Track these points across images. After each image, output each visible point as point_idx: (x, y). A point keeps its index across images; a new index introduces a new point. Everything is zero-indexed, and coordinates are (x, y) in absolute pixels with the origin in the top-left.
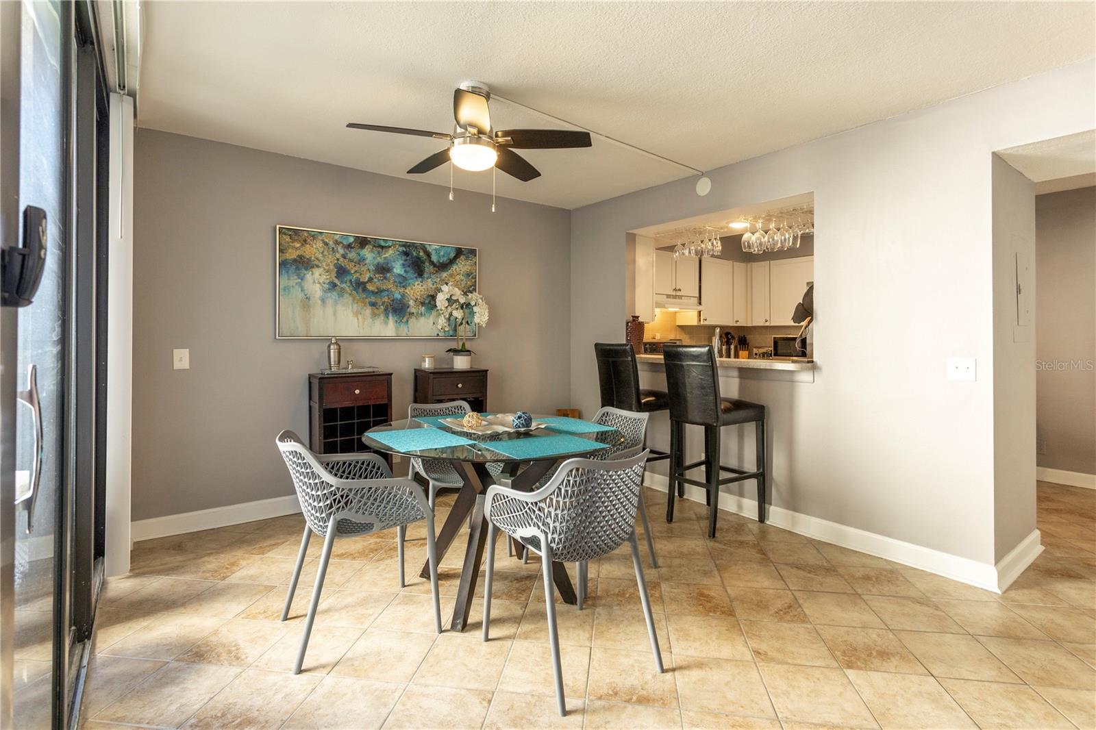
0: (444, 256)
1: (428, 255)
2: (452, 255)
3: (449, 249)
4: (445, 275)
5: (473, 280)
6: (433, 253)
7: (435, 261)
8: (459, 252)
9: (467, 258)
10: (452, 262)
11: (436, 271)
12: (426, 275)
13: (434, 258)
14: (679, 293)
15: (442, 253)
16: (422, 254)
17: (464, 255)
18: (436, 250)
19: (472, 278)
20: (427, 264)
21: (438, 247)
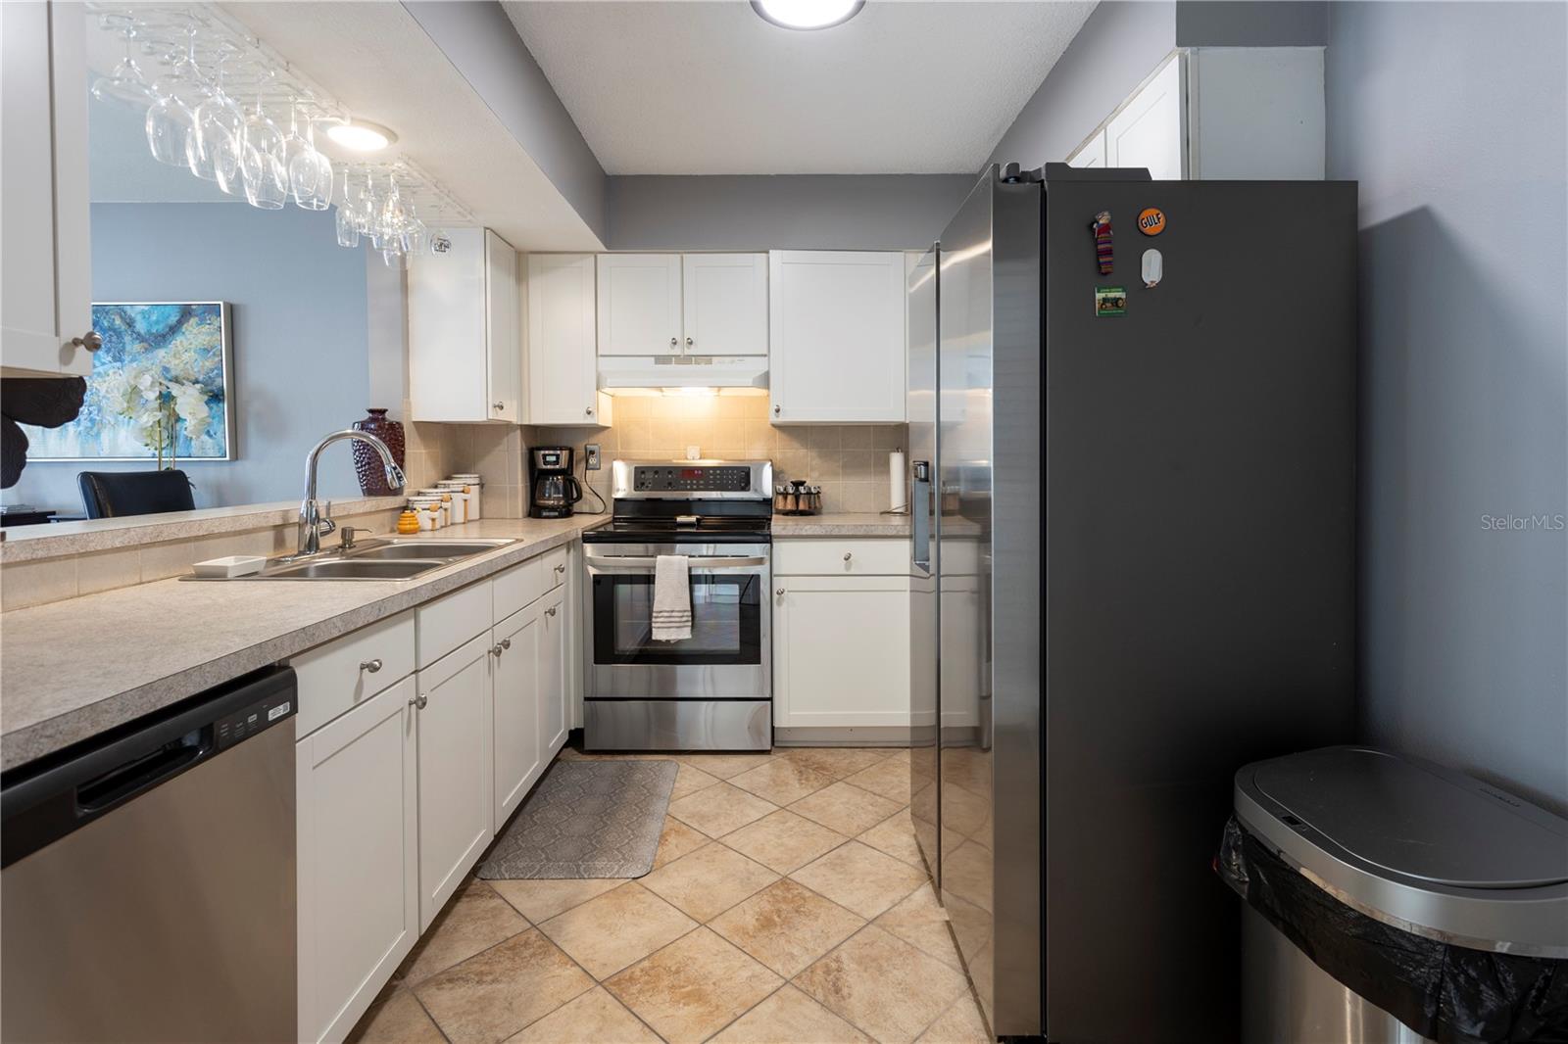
0: (157, 322)
1: (130, 324)
2: (173, 320)
3: (167, 308)
4: (161, 353)
5: (217, 359)
6: (139, 318)
7: (142, 332)
8: (186, 312)
9: (202, 322)
10: (174, 330)
11: (146, 349)
12: (127, 358)
13: (141, 326)
14: (692, 351)
15: (154, 318)
16: (118, 322)
17: (197, 316)
18: (143, 313)
19: (214, 354)
20: (127, 339)
21: (147, 308)
